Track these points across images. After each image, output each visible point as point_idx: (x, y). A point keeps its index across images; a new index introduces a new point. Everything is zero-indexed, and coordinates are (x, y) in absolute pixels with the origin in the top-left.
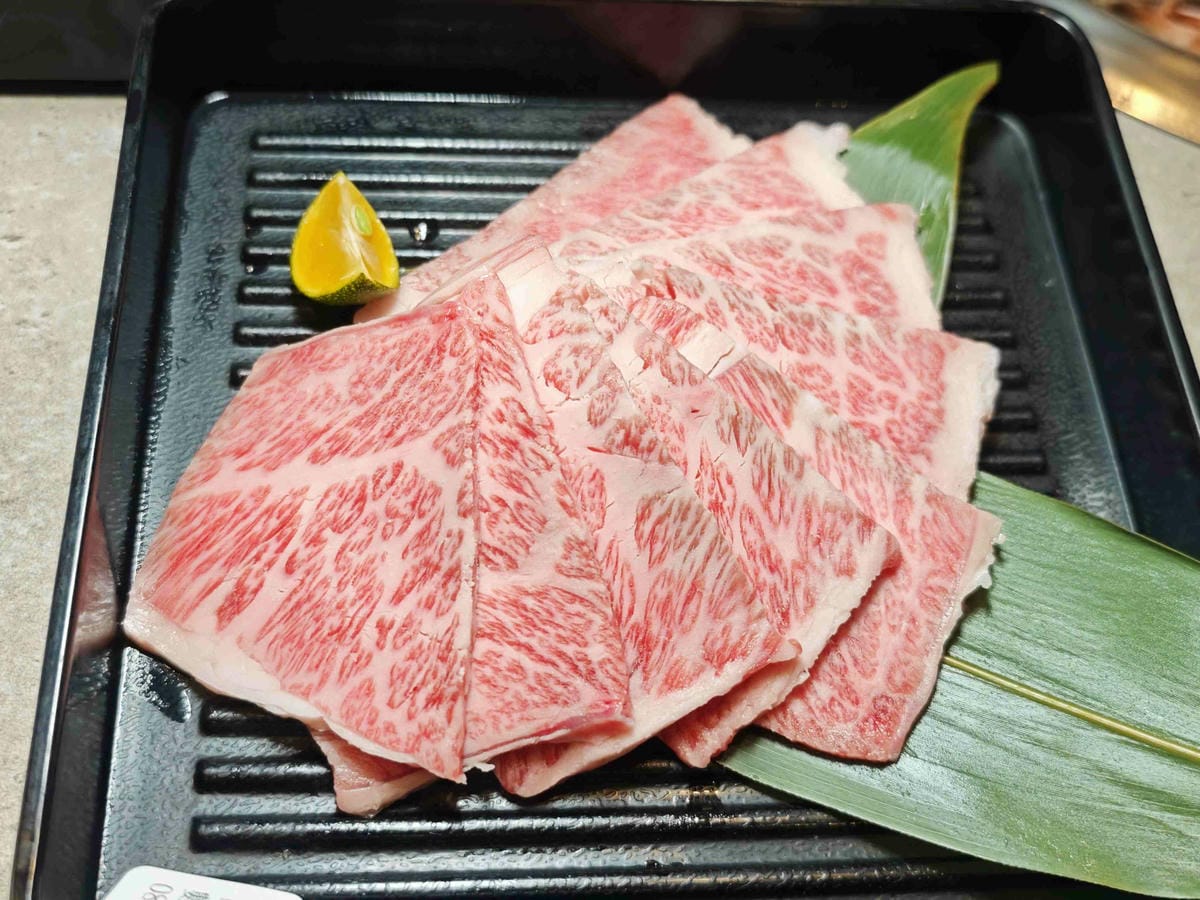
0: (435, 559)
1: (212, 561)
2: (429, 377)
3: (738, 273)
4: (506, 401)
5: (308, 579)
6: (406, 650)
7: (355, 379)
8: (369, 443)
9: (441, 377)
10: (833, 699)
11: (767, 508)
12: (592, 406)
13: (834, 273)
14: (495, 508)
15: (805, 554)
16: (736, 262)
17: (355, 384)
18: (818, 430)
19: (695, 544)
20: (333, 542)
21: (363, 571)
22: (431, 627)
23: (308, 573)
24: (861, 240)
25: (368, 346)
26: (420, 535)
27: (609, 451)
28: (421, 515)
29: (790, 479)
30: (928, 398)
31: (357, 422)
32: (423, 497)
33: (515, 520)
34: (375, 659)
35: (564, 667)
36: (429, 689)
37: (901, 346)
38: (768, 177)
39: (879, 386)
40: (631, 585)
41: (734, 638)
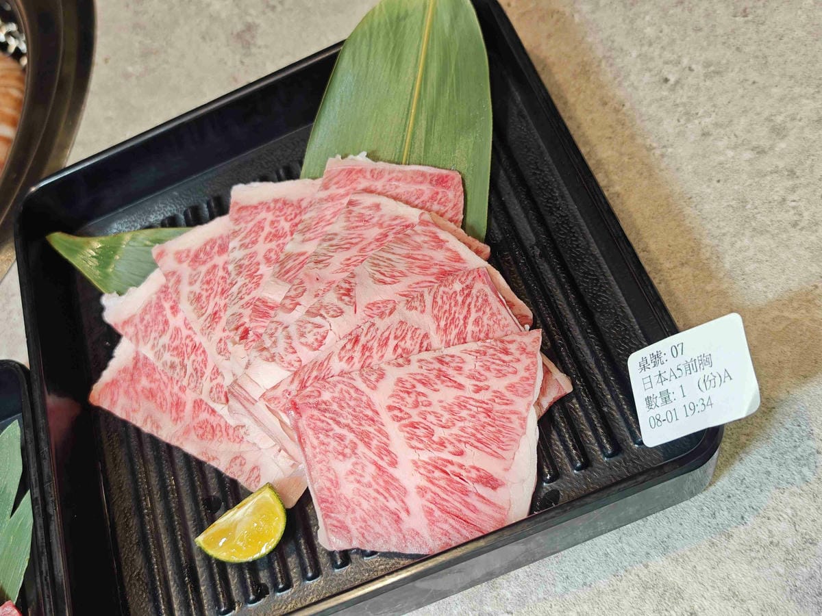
0: (435, 372)
1: (467, 505)
2: (335, 407)
3: (217, 308)
4: (341, 359)
5: (463, 439)
6: (487, 374)
7: (341, 457)
8: (380, 431)
9: (334, 398)
10: (438, 203)
11: (356, 244)
12: (333, 316)
13: (203, 269)
14: (399, 351)
15: (374, 225)
16: (210, 311)
17: (344, 455)
18: (303, 241)
19: (389, 259)
20: (440, 433)
21: (452, 412)
22: (471, 364)
23: (460, 441)
24: (180, 261)
25: (319, 457)
26: (424, 384)
27: (355, 303)
28: (414, 386)
29: (339, 237)
30: (268, 208)
31: (368, 445)
32: (404, 388)
33: (404, 338)
34: (495, 388)
35: (469, 300)
36: (501, 355)
37: (243, 225)
38: (145, 322)
39: (267, 229)
40: (418, 283)
41: (427, 239)
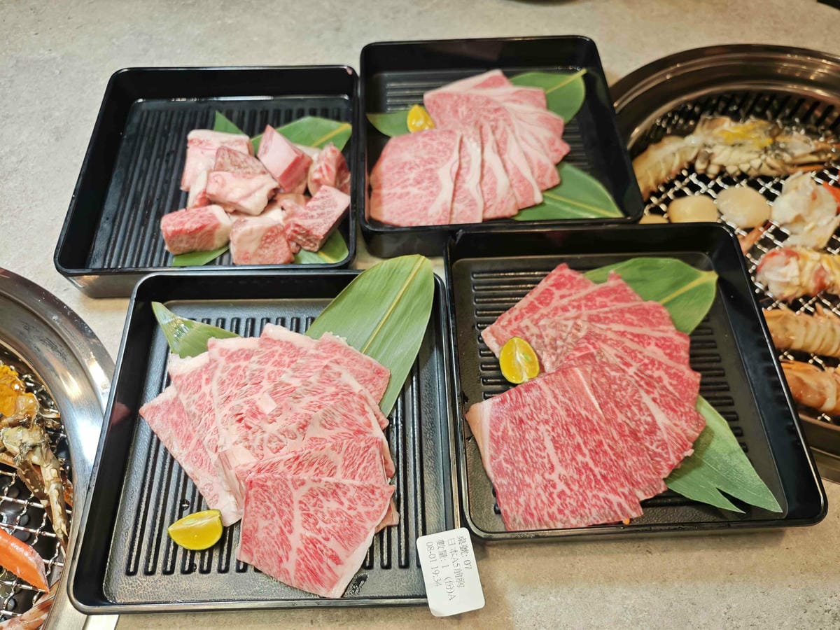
0: (332, 491)
1: (320, 568)
2: (272, 491)
3: (231, 394)
4: (285, 465)
5: (332, 533)
6: (358, 501)
7: (264, 518)
8: (290, 512)
9: (273, 486)
10: (373, 385)
11: (320, 393)
12: (290, 438)
13: (232, 365)
14: (318, 471)
15: (333, 385)
16: (227, 394)
17: (266, 517)
18: (293, 376)
19: (333, 413)
20: (321, 525)
21: (332, 515)
22: (352, 493)
23: (330, 533)
24: (221, 355)
25: (253, 513)
26: (323, 495)
27: (305, 434)
28: (317, 495)
29: (312, 386)
30: (282, 345)
31: (281, 517)
32: (312, 494)
33: (323, 465)
34: (360, 511)
35: (365, 455)
36: (370, 494)
37: (263, 349)
38: (189, 381)
39: (276, 357)
40: (343, 433)
41: (358, 407)
